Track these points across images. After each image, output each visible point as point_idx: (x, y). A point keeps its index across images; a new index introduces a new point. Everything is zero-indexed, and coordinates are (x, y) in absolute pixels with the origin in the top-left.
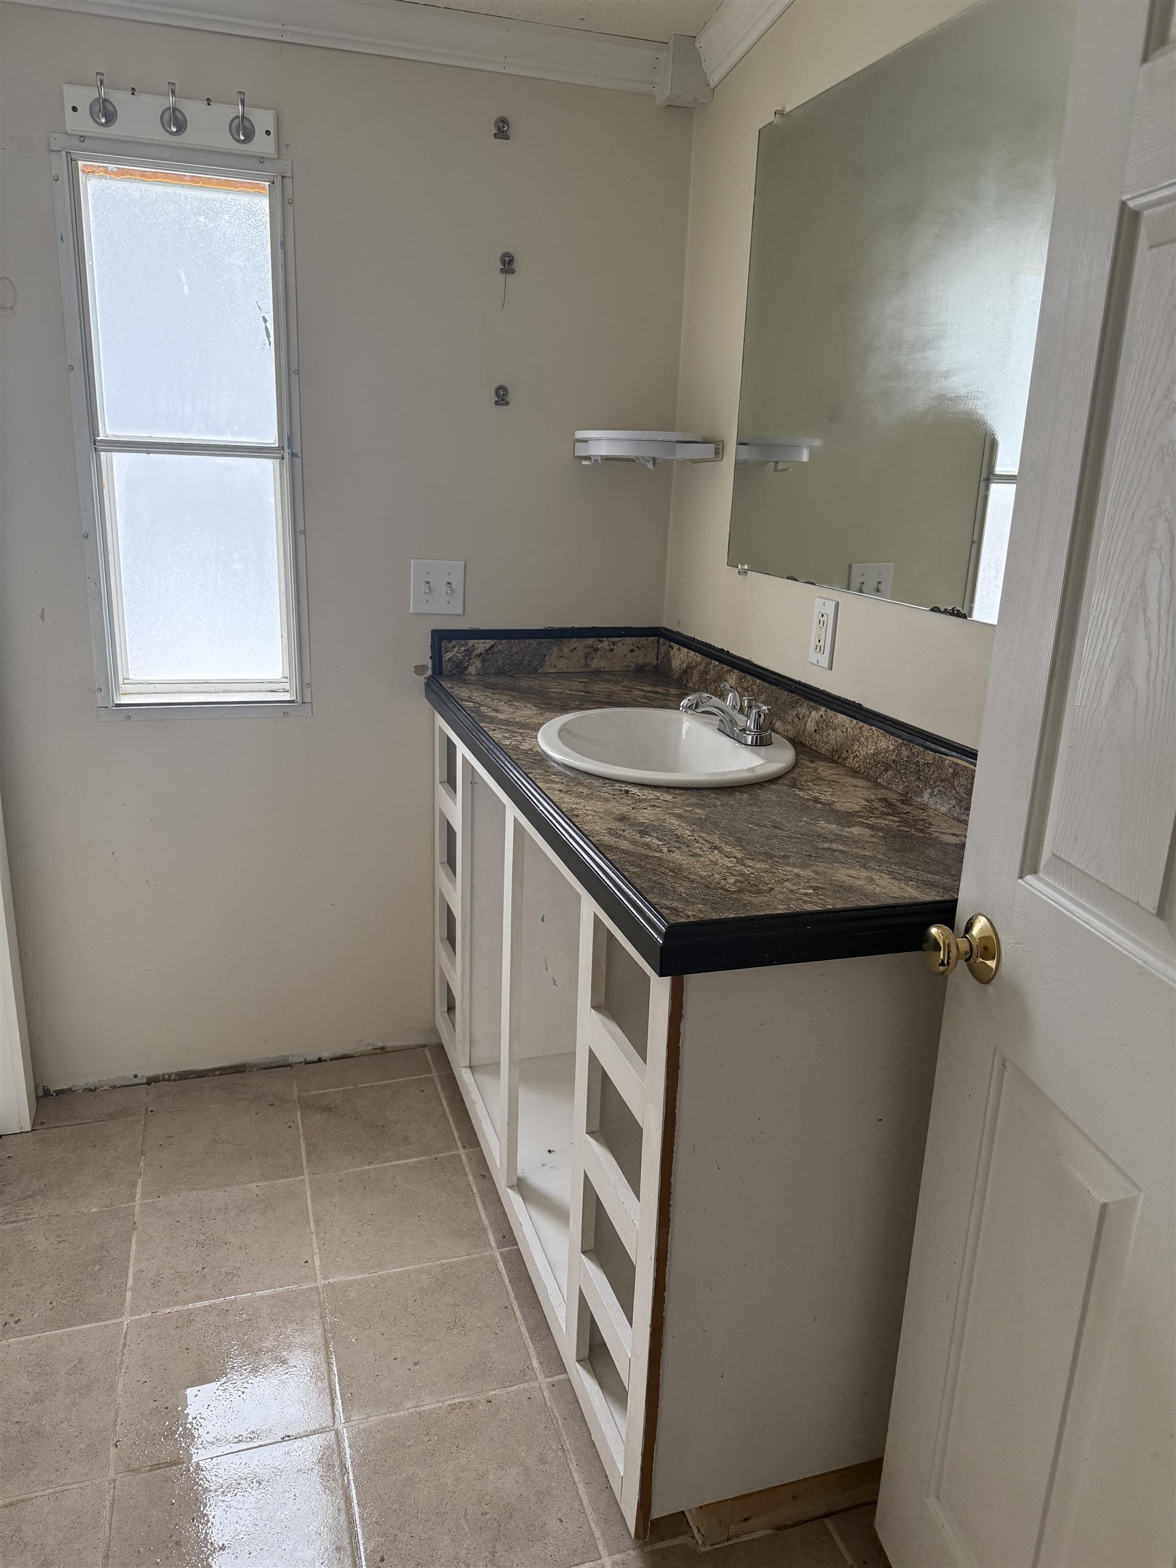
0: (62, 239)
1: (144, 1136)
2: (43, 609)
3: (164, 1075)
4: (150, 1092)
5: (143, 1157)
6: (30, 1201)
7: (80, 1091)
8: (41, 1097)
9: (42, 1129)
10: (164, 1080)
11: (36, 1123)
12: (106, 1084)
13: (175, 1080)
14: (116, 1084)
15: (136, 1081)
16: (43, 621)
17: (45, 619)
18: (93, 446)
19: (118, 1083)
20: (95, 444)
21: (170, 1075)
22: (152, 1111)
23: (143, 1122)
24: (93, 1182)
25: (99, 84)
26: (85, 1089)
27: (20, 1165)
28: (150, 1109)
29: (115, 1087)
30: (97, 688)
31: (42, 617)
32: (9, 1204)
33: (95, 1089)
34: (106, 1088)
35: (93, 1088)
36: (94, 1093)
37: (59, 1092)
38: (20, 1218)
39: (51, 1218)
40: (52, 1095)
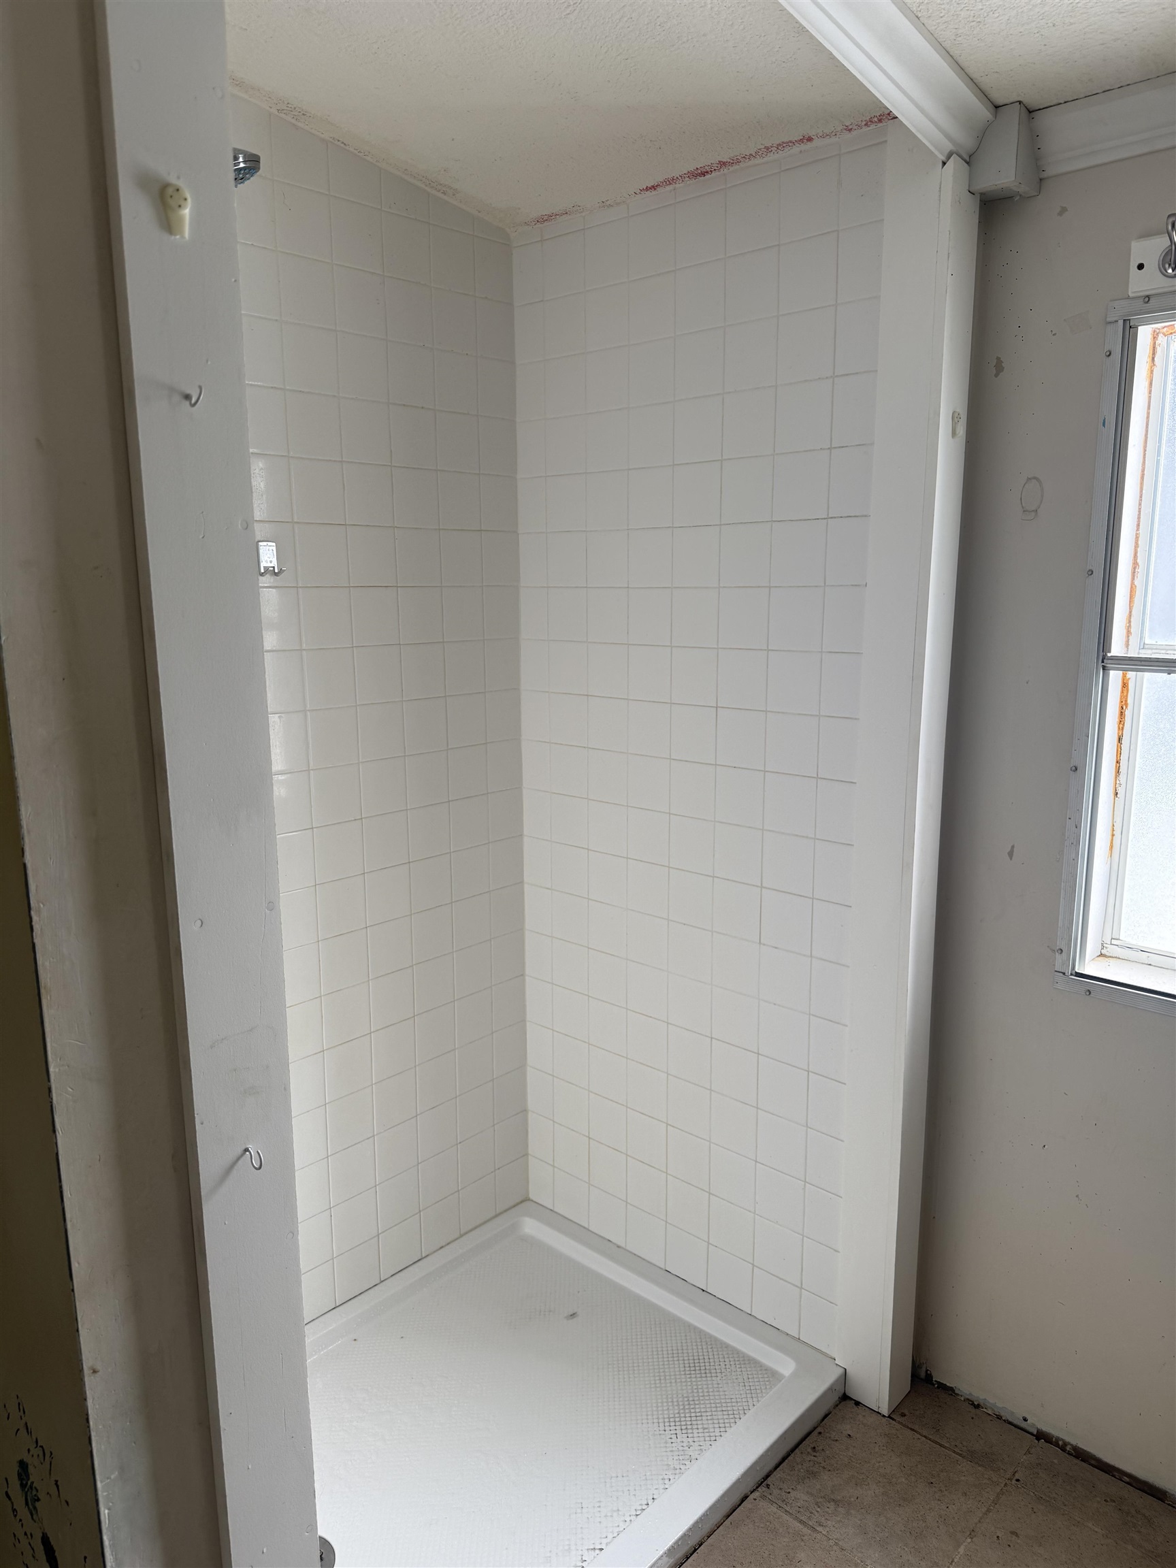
0: (1104, 425)
1: (989, 1511)
2: (1013, 847)
3: (1058, 1439)
4: (1033, 1450)
5: (969, 1540)
6: (832, 1506)
7: (962, 1399)
8: (922, 1379)
9: (899, 1422)
10: (1057, 1445)
11: (897, 1412)
12: (991, 1408)
13: (1069, 1453)
14: (1002, 1414)
15: (1023, 1425)
16: (1011, 859)
17: (1013, 858)
18: (1101, 664)
19: (1006, 1416)
20: (1103, 662)
21: (1065, 1444)
22: (1018, 1480)
23: (998, 1489)
24: (900, 1533)
25: (1170, 228)
26: (968, 1399)
27: (852, 1452)
28: (1017, 1476)
29: (999, 1417)
30: (1058, 948)
31: (1011, 854)
32: (812, 1495)
33: (978, 1406)
34: (990, 1412)
35: (976, 1403)
36: (973, 1410)
37: (942, 1386)
38: (810, 1523)
39: (835, 1548)
40: (934, 1385)
